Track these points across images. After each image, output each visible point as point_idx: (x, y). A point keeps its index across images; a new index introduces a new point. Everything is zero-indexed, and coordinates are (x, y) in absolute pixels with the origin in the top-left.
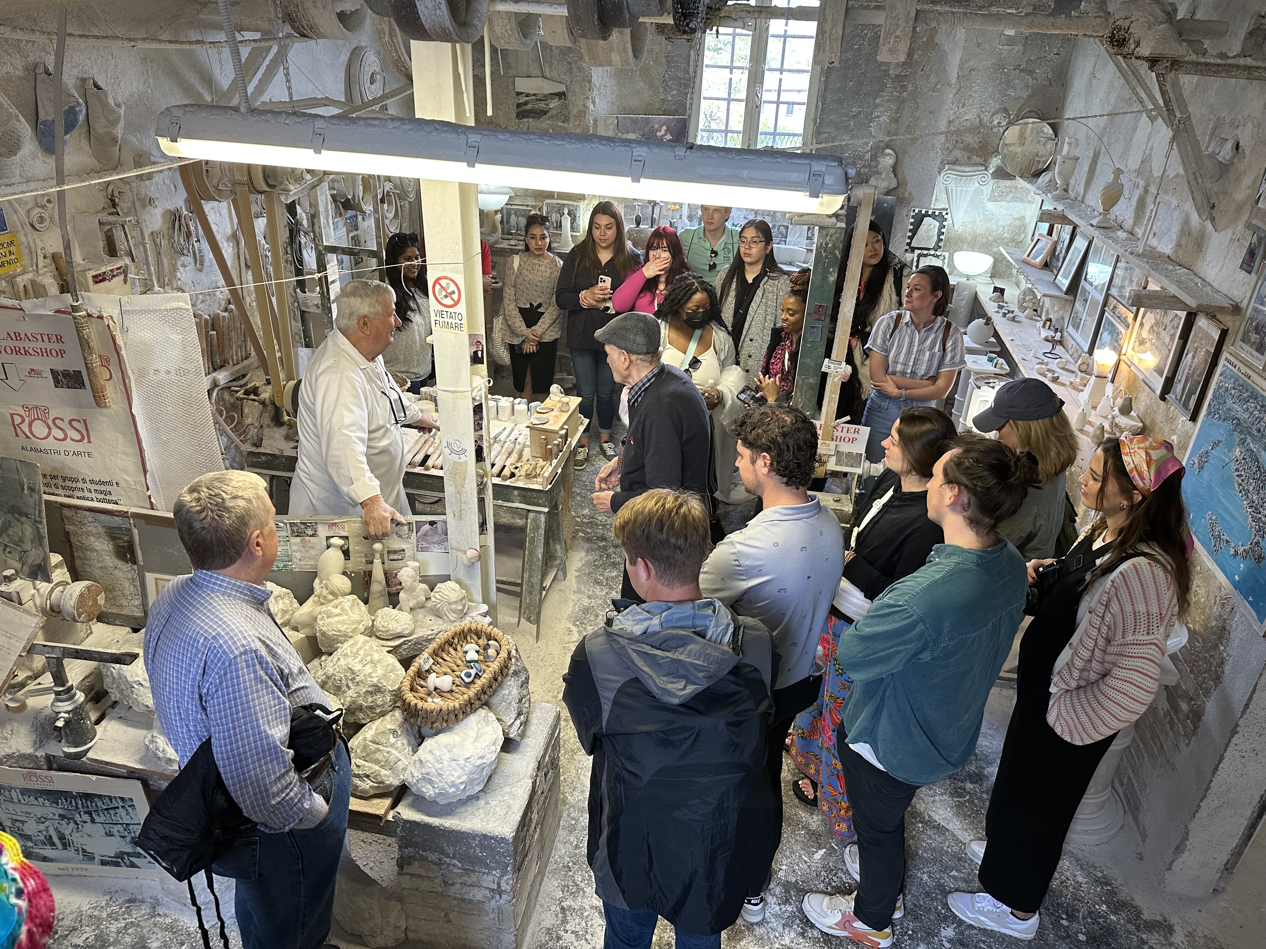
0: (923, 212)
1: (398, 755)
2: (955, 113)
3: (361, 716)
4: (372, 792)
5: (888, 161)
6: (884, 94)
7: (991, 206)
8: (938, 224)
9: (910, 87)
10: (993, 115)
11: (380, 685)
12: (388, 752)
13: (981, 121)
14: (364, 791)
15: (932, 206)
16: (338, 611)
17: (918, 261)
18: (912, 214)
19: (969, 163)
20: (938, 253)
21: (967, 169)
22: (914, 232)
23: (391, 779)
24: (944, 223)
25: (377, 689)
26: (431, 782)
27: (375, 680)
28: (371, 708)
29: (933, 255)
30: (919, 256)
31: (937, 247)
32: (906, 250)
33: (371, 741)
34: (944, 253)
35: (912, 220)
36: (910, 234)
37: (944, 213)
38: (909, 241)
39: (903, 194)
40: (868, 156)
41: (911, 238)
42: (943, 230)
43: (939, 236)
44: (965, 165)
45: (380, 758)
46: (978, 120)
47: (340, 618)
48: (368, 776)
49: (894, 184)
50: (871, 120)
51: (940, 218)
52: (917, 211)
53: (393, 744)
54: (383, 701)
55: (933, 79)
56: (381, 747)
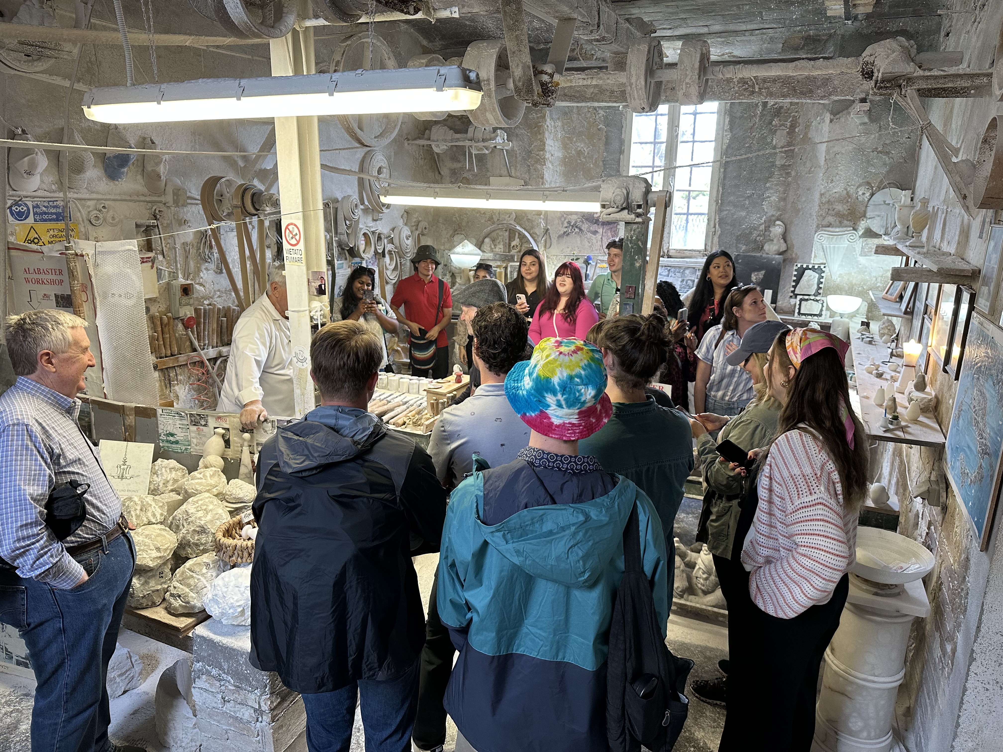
0: (805, 266)
1: (205, 583)
2: (825, 187)
3: (189, 551)
4: (181, 611)
5: (778, 229)
6: (773, 180)
7: (862, 260)
8: (817, 275)
9: (793, 173)
10: (858, 188)
11: (205, 527)
12: (198, 579)
13: (848, 193)
14: (175, 609)
15: (812, 262)
16: (201, 476)
17: (800, 305)
18: (795, 268)
19: (841, 225)
20: (818, 298)
21: (837, 230)
22: (797, 282)
23: (195, 601)
24: (822, 275)
25: (203, 530)
26: (217, 603)
27: (202, 523)
28: (197, 545)
29: (813, 300)
30: (801, 300)
31: (817, 294)
32: (791, 297)
33: (188, 569)
34: (823, 298)
35: (796, 273)
36: (794, 284)
37: (822, 267)
38: (793, 289)
39: (791, 255)
40: (762, 227)
41: (795, 287)
42: (821, 280)
43: (818, 285)
44: (836, 227)
45: (192, 583)
46: (845, 192)
47: (200, 481)
48: (179, 596)
49: (783, 247)
50: (763, 200)
51: (819, 270)
52: (799, 266)
53: (204, 574)
54: (206, 540)
55: (808, 165)
56: (194, 575)
